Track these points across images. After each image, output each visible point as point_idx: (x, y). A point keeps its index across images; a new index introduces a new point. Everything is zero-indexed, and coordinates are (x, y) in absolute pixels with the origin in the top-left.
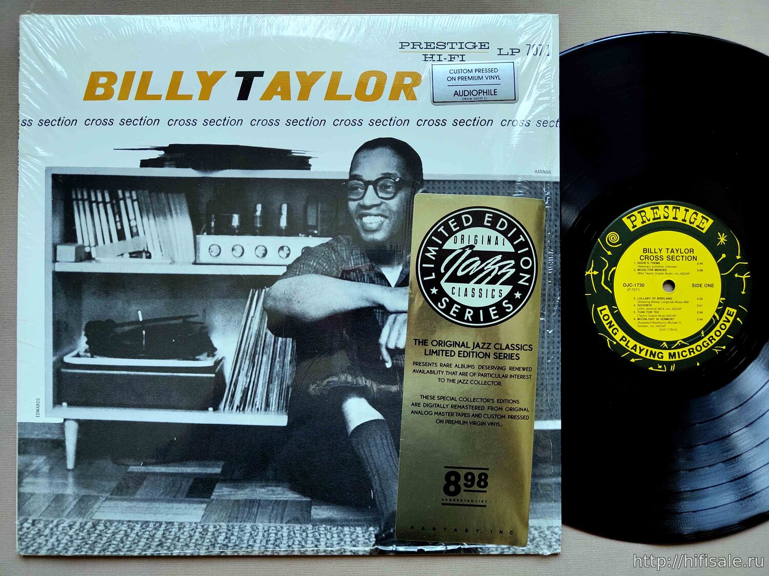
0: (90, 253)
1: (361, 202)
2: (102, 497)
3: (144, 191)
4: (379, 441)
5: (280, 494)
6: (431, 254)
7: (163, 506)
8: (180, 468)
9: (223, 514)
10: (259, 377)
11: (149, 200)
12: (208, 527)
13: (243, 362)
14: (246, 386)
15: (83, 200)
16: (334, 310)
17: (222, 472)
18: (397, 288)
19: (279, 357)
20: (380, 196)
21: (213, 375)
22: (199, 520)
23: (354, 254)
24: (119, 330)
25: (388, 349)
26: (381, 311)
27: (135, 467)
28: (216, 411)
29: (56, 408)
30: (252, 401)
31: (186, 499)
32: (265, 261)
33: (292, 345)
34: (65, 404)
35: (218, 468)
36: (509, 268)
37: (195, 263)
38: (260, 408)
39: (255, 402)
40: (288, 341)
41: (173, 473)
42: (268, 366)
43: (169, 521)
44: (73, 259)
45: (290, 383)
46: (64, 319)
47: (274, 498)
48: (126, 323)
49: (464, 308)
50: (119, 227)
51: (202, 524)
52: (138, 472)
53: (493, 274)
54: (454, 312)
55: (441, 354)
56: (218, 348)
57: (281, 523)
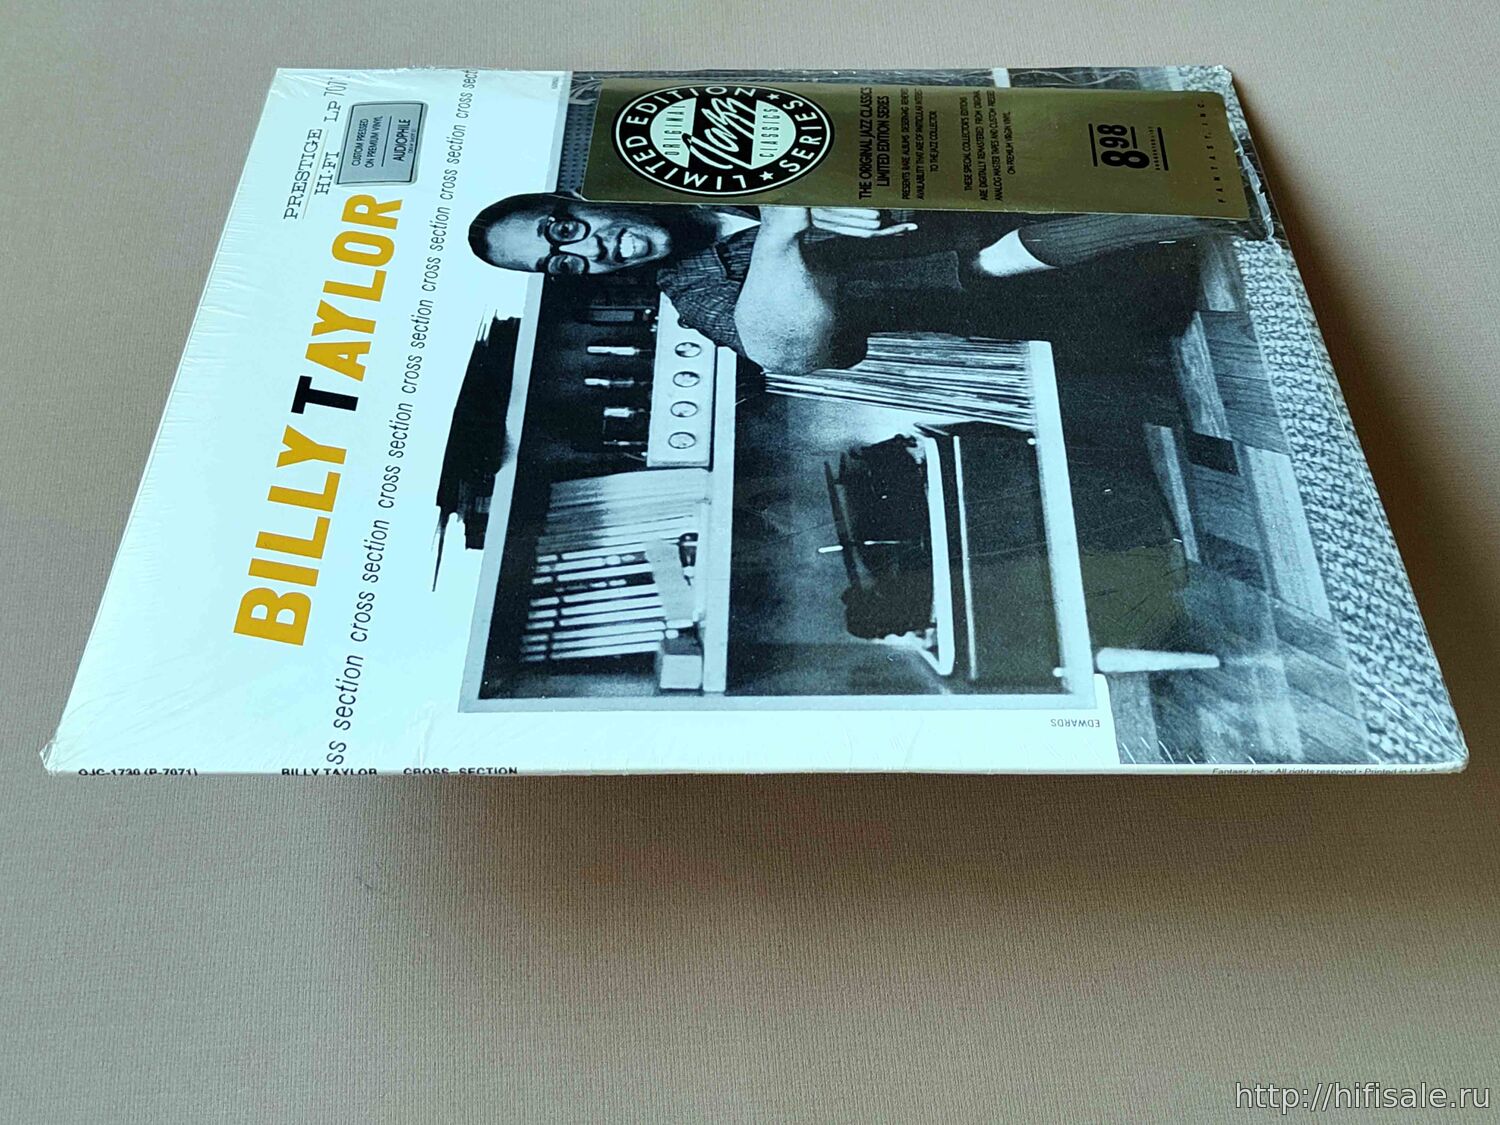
3: (540, 543)
4: (1062, 235)
5: (1196, 349)
6: (697, 180)
8: (1175, 485)
9: (1261, 424)
11: (559, 537)
12: (1296, 446)
14: (975, 396)
15: (551, 642)
17: (1167, 426)
18: (762, 219)
19: (909, 353)
21: (956, 439)
24: (867, 583)
25: (880, 228)
26: (806, 237)
28: (1035, 434)
29: (1070, 688)
30: (1004, 388)
31: (1242, 475)
32: (706, 373)
34: (1057, 672)
36: (726, 103)
37: (710, 468)
38: (1019, 377)
39: (1007, 384)
41: (1187, 493)
43: (1300, 499)
44: (697, 659)
46: (845, 674)
47: (1206, 357)
48: (849, 571)
50: (623, 582)
51: (1293, 453)
52: (1199, 546)
54: (806, 154)
55: (885, 169)
57: (1257, 348)
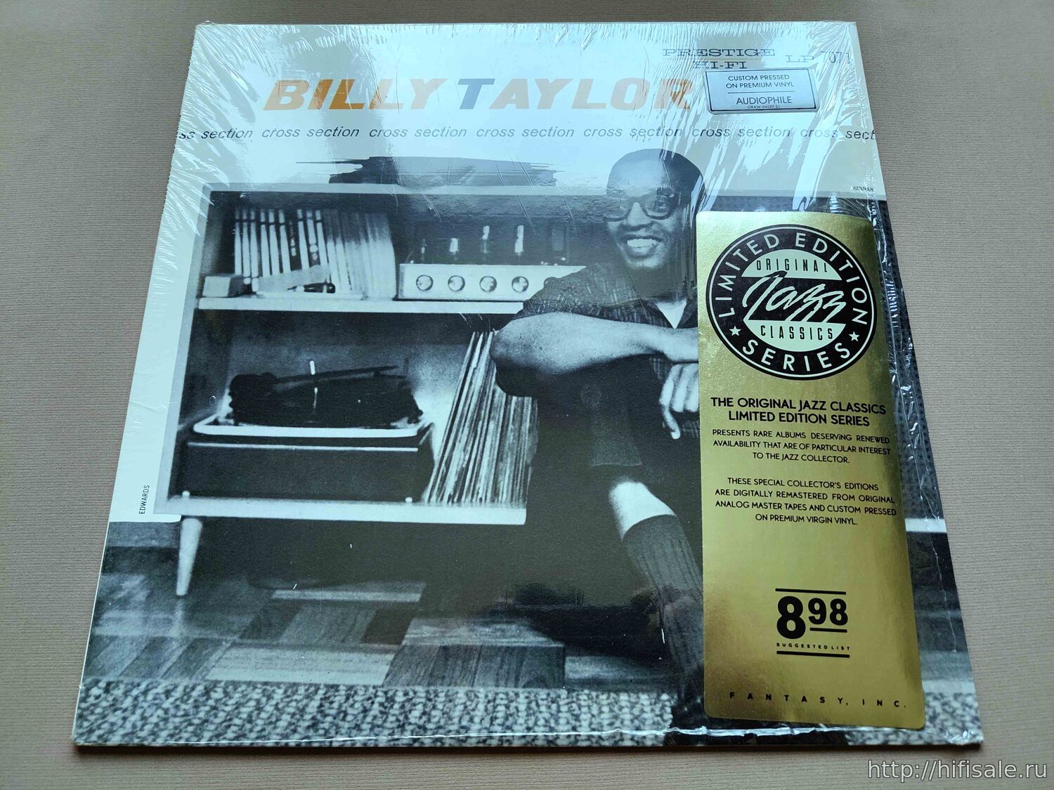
0: (250, 286)
1: (625, 222)
2: (227, 642)
3: (332, 211)
4: (669, 550)
5: (514, 636)
6: (726, 283)
7: (322, 657)
8: (355, 594)
9: (420, 671)
10: (483, 452)
11: (338, 220)
12: (395, 694)
13: (461, 431)
14: (464, 466)
15: (249, 221)
16: (591, 359)
17: (421, 599)
18: (680, 330)
19: (513, 424)
20: (649, 214)
21: (415, 450)
22: (379, 682)
23: (617, 285)
24: (279, 387)
25: (672, 412)
26: (659, 360)
27: (284, 592)
28: (418, 503)
29: (172, 500)
30: (472, 488)
31: (361, 645)
32: (495, 295)
33: (532, 406)
34: (186, 494)
35: (416, 592)
36: (837, 301)
37: (396, 299)
38: (483, 498)
39: (477, 488)
40: (525, 402)
41: (343, 601)
42: (496, 437)
43: (331, 683)
44: (226, 294)
45: (529, 461)
46: (203, 372)
47: (504, 642)
48: (291, 377)
49: (780, 354)
50: (294, 254)
51: (385, 689)
52: (288, 600)
53: (817, 308)
54: (767, 359)
55: (753, 418)
56: (423, 411)
57: (516, 686)
